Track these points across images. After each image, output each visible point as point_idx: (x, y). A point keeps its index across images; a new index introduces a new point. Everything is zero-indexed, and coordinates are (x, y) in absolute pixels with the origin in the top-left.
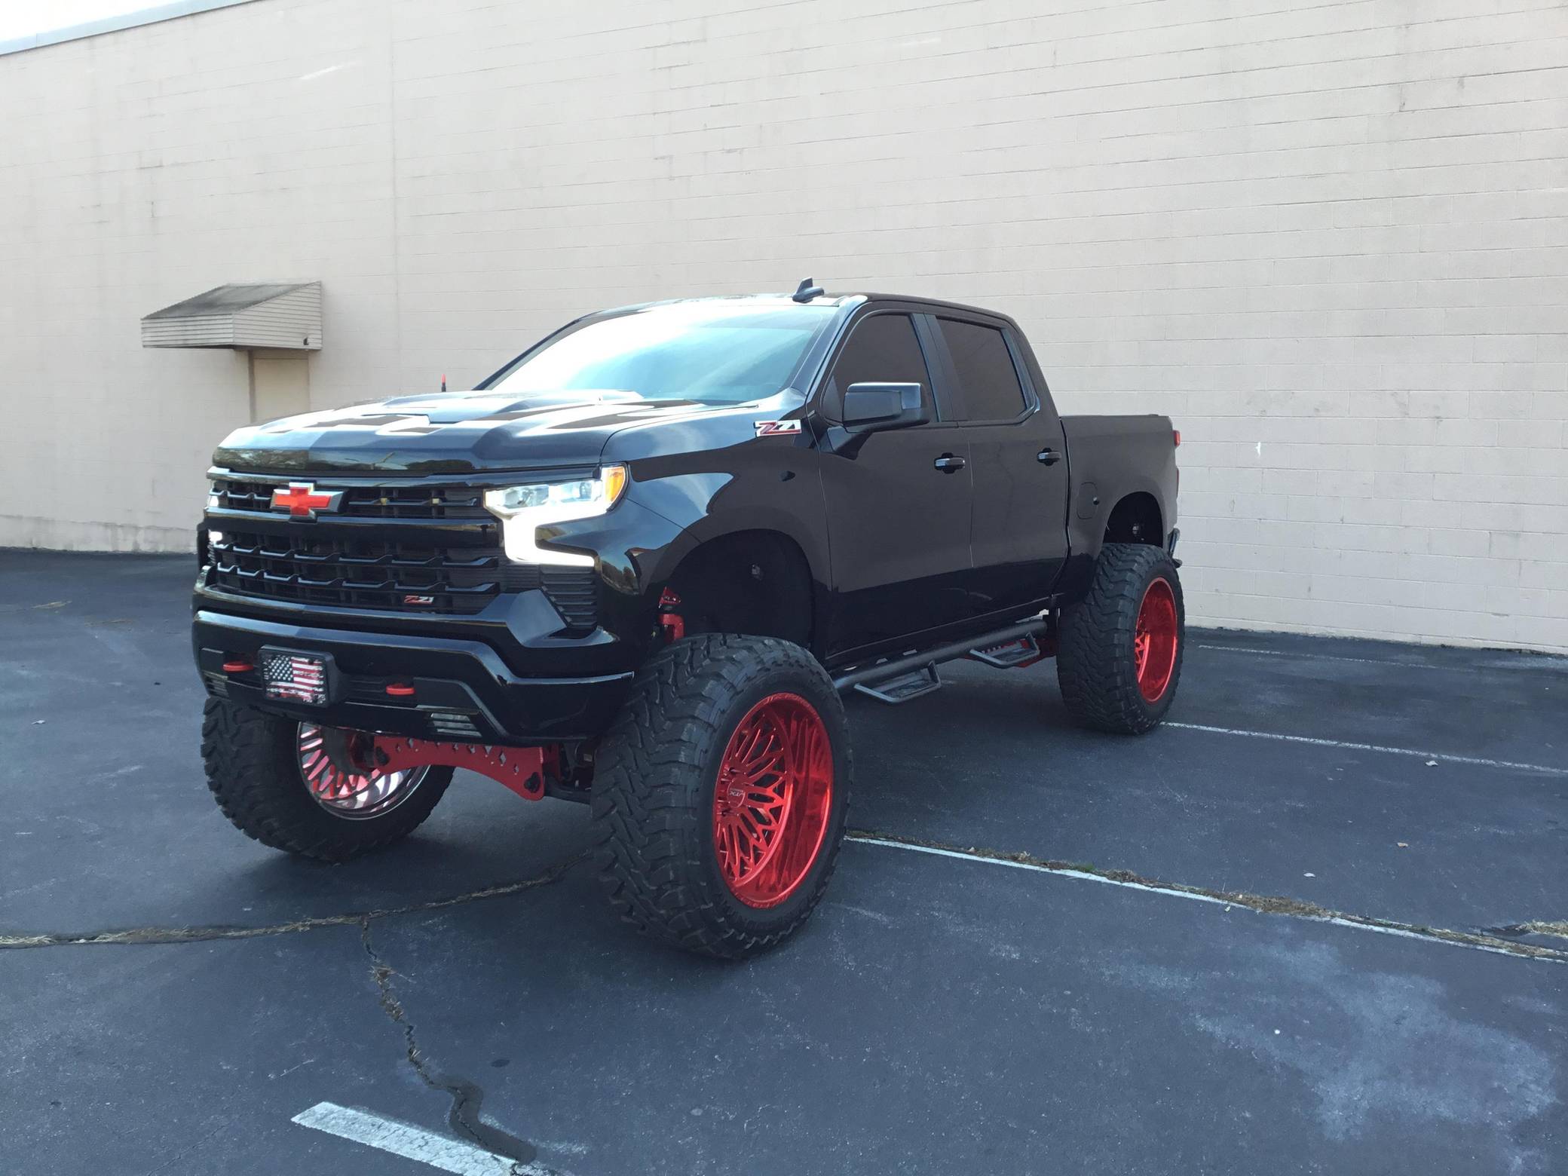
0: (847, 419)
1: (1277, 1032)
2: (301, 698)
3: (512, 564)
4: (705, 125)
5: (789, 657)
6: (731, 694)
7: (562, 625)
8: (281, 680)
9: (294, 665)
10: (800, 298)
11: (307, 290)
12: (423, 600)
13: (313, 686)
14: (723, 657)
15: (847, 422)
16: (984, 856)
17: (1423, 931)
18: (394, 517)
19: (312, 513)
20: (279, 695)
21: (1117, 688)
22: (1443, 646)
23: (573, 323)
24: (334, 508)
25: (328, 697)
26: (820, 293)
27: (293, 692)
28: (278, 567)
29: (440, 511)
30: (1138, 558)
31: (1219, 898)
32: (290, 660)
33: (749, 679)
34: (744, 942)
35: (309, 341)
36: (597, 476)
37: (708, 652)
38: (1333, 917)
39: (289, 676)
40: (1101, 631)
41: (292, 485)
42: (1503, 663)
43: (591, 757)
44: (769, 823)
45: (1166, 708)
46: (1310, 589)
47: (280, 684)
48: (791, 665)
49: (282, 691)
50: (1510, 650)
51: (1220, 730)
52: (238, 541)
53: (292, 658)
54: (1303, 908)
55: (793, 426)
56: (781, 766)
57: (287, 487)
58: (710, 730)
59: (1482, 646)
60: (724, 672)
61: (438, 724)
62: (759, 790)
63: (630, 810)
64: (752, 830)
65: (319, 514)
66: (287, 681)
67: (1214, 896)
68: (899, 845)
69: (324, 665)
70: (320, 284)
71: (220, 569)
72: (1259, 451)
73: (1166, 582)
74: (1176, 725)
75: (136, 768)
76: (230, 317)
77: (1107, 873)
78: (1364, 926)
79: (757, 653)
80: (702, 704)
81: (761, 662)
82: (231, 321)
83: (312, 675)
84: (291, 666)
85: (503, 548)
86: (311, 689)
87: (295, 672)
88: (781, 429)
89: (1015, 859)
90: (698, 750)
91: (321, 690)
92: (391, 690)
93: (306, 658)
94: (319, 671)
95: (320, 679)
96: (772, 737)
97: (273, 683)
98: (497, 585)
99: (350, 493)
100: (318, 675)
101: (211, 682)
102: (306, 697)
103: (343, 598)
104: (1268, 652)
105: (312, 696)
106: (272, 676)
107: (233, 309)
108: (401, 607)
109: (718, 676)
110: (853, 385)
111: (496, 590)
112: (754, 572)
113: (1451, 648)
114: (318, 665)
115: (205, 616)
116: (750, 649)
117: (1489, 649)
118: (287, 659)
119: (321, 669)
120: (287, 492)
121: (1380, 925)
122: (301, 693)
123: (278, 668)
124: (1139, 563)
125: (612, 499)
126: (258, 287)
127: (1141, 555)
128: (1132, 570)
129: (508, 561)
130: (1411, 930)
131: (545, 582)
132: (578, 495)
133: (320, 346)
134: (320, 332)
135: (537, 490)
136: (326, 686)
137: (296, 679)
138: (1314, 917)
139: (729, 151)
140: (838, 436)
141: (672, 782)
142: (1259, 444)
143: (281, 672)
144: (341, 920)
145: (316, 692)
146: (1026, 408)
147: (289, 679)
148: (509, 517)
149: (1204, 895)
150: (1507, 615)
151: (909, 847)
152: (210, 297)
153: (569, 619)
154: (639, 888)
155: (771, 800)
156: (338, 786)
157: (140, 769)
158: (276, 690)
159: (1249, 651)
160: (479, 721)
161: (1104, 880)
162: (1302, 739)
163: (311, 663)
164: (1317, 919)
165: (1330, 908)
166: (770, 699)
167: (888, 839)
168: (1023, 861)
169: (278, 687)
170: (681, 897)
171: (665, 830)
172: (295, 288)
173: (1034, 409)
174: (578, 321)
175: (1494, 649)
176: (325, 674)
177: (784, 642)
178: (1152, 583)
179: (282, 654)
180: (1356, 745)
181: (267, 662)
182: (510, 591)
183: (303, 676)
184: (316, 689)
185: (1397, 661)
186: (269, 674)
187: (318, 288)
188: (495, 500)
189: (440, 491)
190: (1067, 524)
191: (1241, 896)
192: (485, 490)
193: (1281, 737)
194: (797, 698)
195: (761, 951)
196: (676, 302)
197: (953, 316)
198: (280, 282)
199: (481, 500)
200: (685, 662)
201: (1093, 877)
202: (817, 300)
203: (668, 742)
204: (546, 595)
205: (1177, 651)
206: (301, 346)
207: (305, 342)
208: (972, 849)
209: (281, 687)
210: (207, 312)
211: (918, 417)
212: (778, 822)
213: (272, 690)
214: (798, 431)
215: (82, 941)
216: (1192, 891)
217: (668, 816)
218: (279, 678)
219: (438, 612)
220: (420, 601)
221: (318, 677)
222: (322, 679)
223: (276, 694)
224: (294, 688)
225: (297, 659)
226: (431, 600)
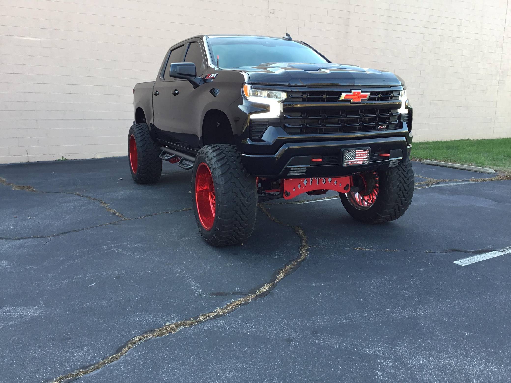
2: (358, 164)
8: (350, 159)
9: (357, 153)
19: (360, 101)
24: (367, 98)
27: (355, 162)
39: (354, 157)
41: (353, 91)
47: (349, 161)
49: (350, 163)
53: (357, 150)
66: (353, 159)
83: (364, 155)
86: (362, 160)
87: (356, 155)
91: (367, 159)
95: (367, 156)
97: (346, 161)
100: (367, 154)
102: (361, 163)
105: (362, 162)
114: (368, 151)
118: (354, 151)
120: (352, 94)
122: (358, 162)
123: (350, 155)
136: (369, 158)
137: (356, 158)
145: (364, 160)
158: (347, 163)
163: (365, 151)
169: (348, 162)
176: (370, 154)
179: (352, 150)
181: (346, 154)
183: (360, 156)
184: (365, 159)
186: (346, 158)
189: (393, 92)
213: (346, 163)
220: (383, 127)
221: (367, 155)
222: (368, 155)
223: (347, 165)
224: (355, 161)
225: (359, 151)
226: (386, 126)
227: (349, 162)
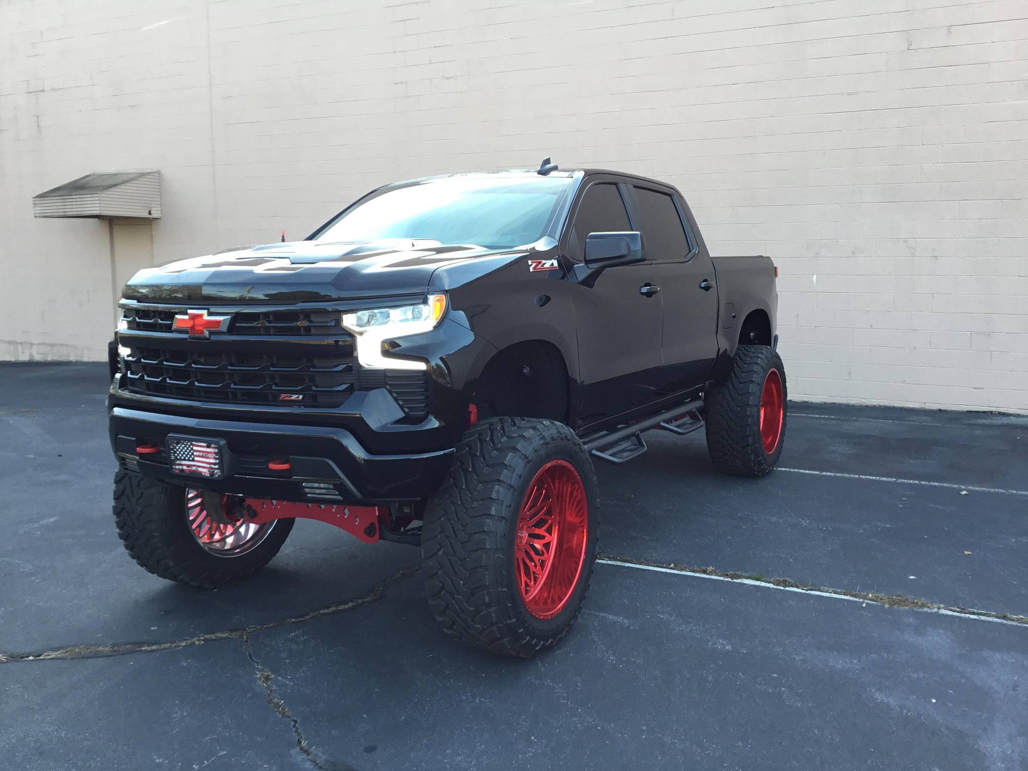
0: (587, 259)
1: (934, 701)
2: (201, 473)
3: (363, 369)
4: (430, 60)
5: (561, 434)
6: (526, 461)
7: (403, 415)
8: (185, 460)
9: (195, 448)
10: (543, 172)
11: (149, 177)
12: (294, 397)
13: (210, 464)
14: (516, 435)
15: (587, 260)
16: (682, 570)
17: (1005, 618)
18: (270, 335)
19: (207, 333)
20: (183, 470)
21: (749, 445)
22: (940, 410)
23: (372, 192)
24: (224, 328)
25: (222, 471)
26: (555, 168)
27: (194, 468)
28: (177, 374)
29: (308, 330)
30: (760, 355)
31: (855, 597)
32: (191, 444)
33: (536, 451)
34: (536, 645)
35: (152, 212)
36: (425, 302)
37: (504, 431)
38: (939, 608)
39: (191, 456)
40: (737, 406)
41: (190, 311)
42: (983, 421)
43: (409, 509)
44: (543, 554)
45: (778, 458)
46: (850, 374)
47: (183, 462)
48: (562, 439)
49: (185, 468)
50: (984, 412)
51: (814, 472)
52: (145, 355)
53: (193, 443)
54: (917, 603)
55: (552, 264)
56: (549, 513)
57: (186, 314)
58: (512, 490)
59: (966, 410)
60: (519, 447)
61: (307, 490)
62: (537, 531)
63: (454, 551)
64: (532, 560)
65: (211, 333)
66: (189, 460)
67: (852, 596)
68: (619, 563)
69: (220, 448)
70: (159, 172)
71: (129, 375)
72: (815, 281)
73: (777, 371)
74: (783, 469)
75: (53, 519)
76: (97, 195)
77: (772, 580)
78: (963, 615)
79: (539, 431)
80: (505, 471)
81: (543, 438)
82: (97, 198)
83: (210, 455)
84: (192, 449)
85: (357, 358)
86: (209, 466)
87: (195, 453)
88: (545, 266)
89: (705, 572)
90: (504, 506)
91: (216, 467)
92: (272, 466)
93: (204, 442)
94: (215, 453)
95: (216, 459)
96: (544, 491)
97: (178, 462)
98: (352, 385)
99: (237, 317)
100: (214, 455)
101: (125, 460)
102: (205, 472)
103: (230, 396)
104: (827, 417)
105: (209, 471)
106: (177, 457)
107: (98, 190)
108: (276, 403)
109: (514, 449)
110: (590, 234)
111: (351, 389)
112: (525, 371)
113: (946, 411)
114: (215, 448)
115: (117, 411)
116: (534, 428)
117: (971, 412)
118: (189, 444)
119: (216, 451)
120: (186, 317)
121: (973, 613)
122: (200, 469)
123: (182, 450)
124: (761, 358)
125: (437, 319)
126: (116, 174)
127: (762, 353)
128: (757, 364)
129: (361, 366)
130: (997, 617)
131: (389, 383)
132: (411, 317)
133: (160, 215)
134: (160, 206)
135: (381, 313)
136: (221, 464)
137: (196, 459)
138: (926, 609)
139: (447, 78)
140: (582, 271)
141: (486, 530)
142: (815, 276)
143: (184, 453)
144: (226, 635)
145: (212, 468)
146: (690, 251)
147: (191, 459)
148: (361, 334)
149: (844, 595)
150: (983, 389)
151: (627, 565)
152: (82, 182)
153: (406, 410)
154: (461, 609)
155: (544, 537)
156: (213, 533)
157: (56, 520)
158: (180, 467)
159: (814, 416)
160: (340, 488)
161: (771, 586)
162: (871, 478)
163: (208, 447)
164: (930, 611)
165: (936, 603)
166: (549, 465)
167: (610, 559)
168: (710, 573)
169: (182, 465)
170: (494, 615)
171: (481, 566)
172: (142, 175)
173: (695, 251)
174: (375, 190)
175: (974, 412)
176: (220, 455)
177: (556, 422)
178: (769, 373)
179: (185, 440)
180: (909, 481)
181: (173, 446)
182: (360, 390)
183: (202, 457)
184: (213, 466)
185: (912, 421)
186: (174, 455)
187: (157, 175)
188: (349, 321)
189: (307, 314)
190: (717, 333)
191: (870, 595)
192: (342, 314)
193: (857, 476)
194: (566, 464)
195: (547, 650)
196: (449, 176)
197: (643, 186)
198: (130, 171)
199: (339, 321)
200: (488, 439)
201: (763, 584)
202: (553, 173)
203: (482, 500)
204: (390, 392)
205: (783, 419)
206: (146, 215)
207: (150, 213)
208: (672, 565)
209: (184, 465)
210: (81, 192)
211: (639, 256)
212: (548, 553)
213: (177, 467)
214: (556, 267)
215: (31, 658)
216: (836, 593)
217: (484, 555)
218: (183, 458)
219: (306, 406)
220: (292, 398)
221: (214, 457)
223: (180, 470)
224: (194, 466)
225: (197, 444)
226: (301, 397)
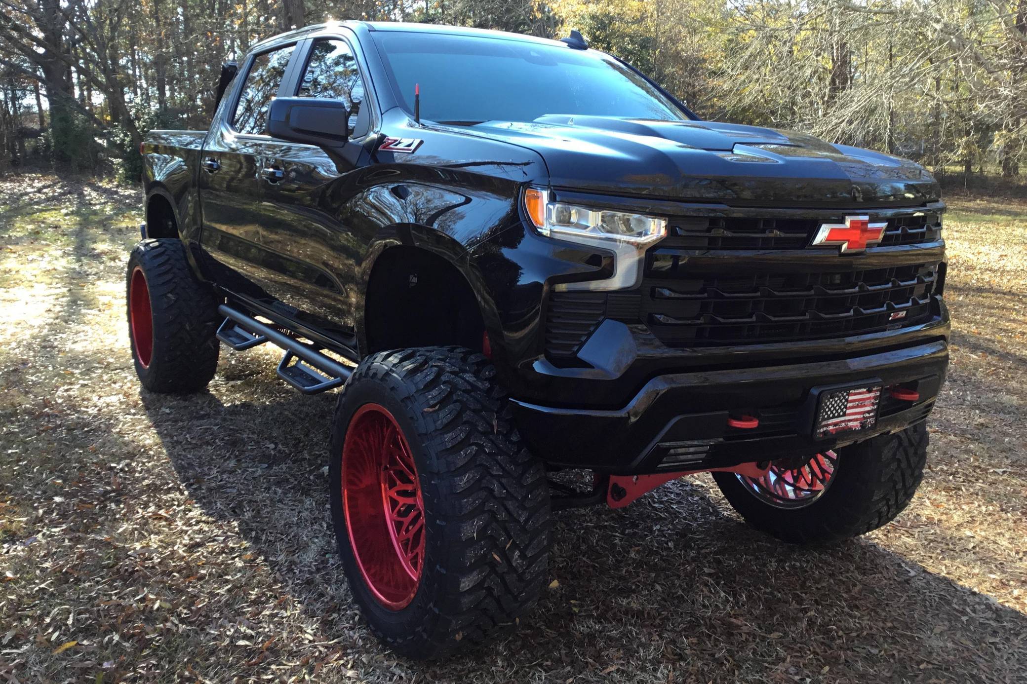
2: (850, 428)
8: (834, 417)
9: (851, 398)
13: (864, 413)
20: (828, 431)
24: (881, 238)
25: (876, 419)
27: (843, 424)
32: (849, 394)
39: (843, 410)
47: (830, 421)
49: (831, 428)
53: (851, 391)
66: (839, 416)
69: (882, 389)
83: (867, 402)
84: (848, 400)
86: (862, 416)
87: (849, 405)
91: (872, 414)
93: (866, 387)
94: (874, 397)
95: (873, 404)
97: (823, 423)
100: (873, 401)
102: (857, 426)
105: (860, 423)
106: (824, 416)
114: (877, 391)
118: (845, 394)
119: (878, 394)
122: (850, 424)
123: (834, 406)
136: (877, 409)
137: (848, 412)
143: (836, 409)
145: (864, 418)
147: (842, 413)
158: (825, 429)
163: (869, 391)
169: (827, 425)
176: (881, 398)
179: (841, 390)
181: (823, 403)
183: (857, 407)
184: (867, 415)
186: (821, 416)
213: (822, 430)
218: (831, 415)
222: (876, 404)
223: (825, 433)
224: (845, 421)
225: (857, 391)
227: (829, 425)
